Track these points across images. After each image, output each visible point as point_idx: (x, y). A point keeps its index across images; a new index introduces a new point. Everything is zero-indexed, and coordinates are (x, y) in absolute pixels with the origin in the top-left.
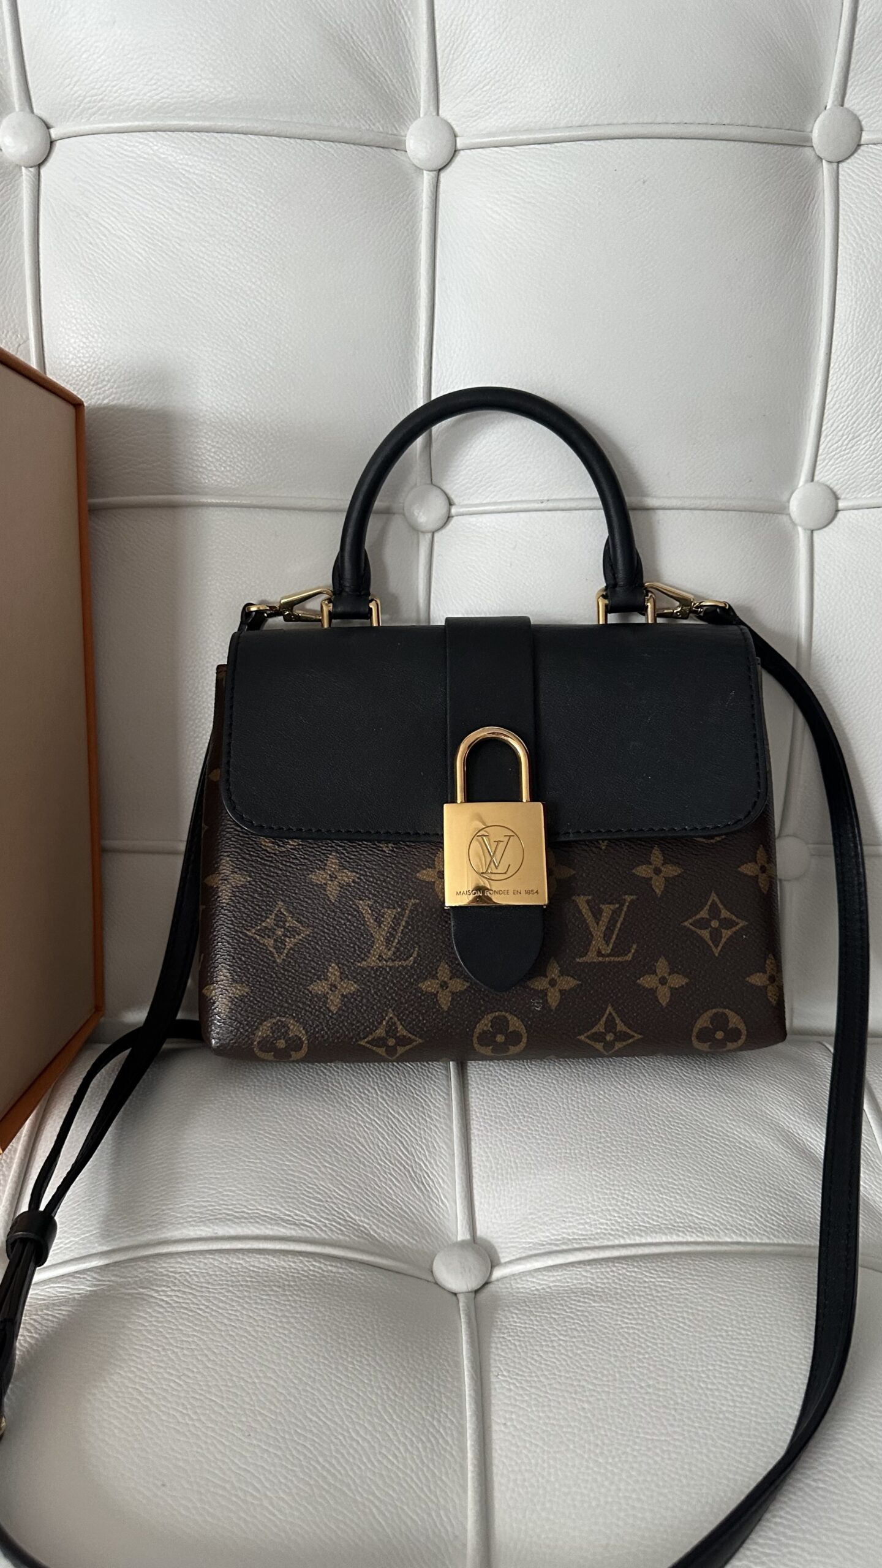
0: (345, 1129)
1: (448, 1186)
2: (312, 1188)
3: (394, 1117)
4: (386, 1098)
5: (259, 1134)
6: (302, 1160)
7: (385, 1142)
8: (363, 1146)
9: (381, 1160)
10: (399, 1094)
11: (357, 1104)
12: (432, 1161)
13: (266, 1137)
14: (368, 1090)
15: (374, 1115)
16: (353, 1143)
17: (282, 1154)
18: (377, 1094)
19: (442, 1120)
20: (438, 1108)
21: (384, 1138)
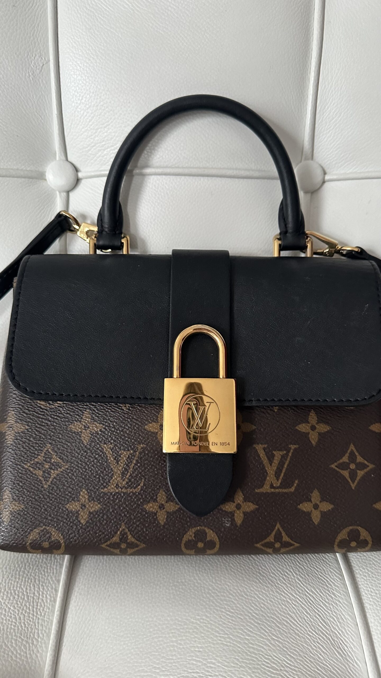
0: (280, 606)
1: (358, 650)
2: (269, 659)
3: (310, 595)
4: (301, 579)
5: (222, 612)
6: (256, 634)
7: (308, 616)
8: (295, 620)
9: (310, 631)
10: (308, 576)
11: (283, 585)
12: (343, 631)
13: (227, 614)
14: (287, 573)
15: (296, 594)
16: (288, 618)
17: (242, 630)
18: (294, 576)
19: (343, 597)
20: (338, 587)
21: (307, 612)
